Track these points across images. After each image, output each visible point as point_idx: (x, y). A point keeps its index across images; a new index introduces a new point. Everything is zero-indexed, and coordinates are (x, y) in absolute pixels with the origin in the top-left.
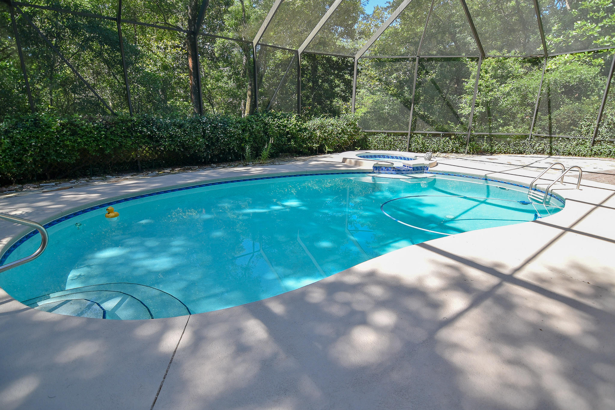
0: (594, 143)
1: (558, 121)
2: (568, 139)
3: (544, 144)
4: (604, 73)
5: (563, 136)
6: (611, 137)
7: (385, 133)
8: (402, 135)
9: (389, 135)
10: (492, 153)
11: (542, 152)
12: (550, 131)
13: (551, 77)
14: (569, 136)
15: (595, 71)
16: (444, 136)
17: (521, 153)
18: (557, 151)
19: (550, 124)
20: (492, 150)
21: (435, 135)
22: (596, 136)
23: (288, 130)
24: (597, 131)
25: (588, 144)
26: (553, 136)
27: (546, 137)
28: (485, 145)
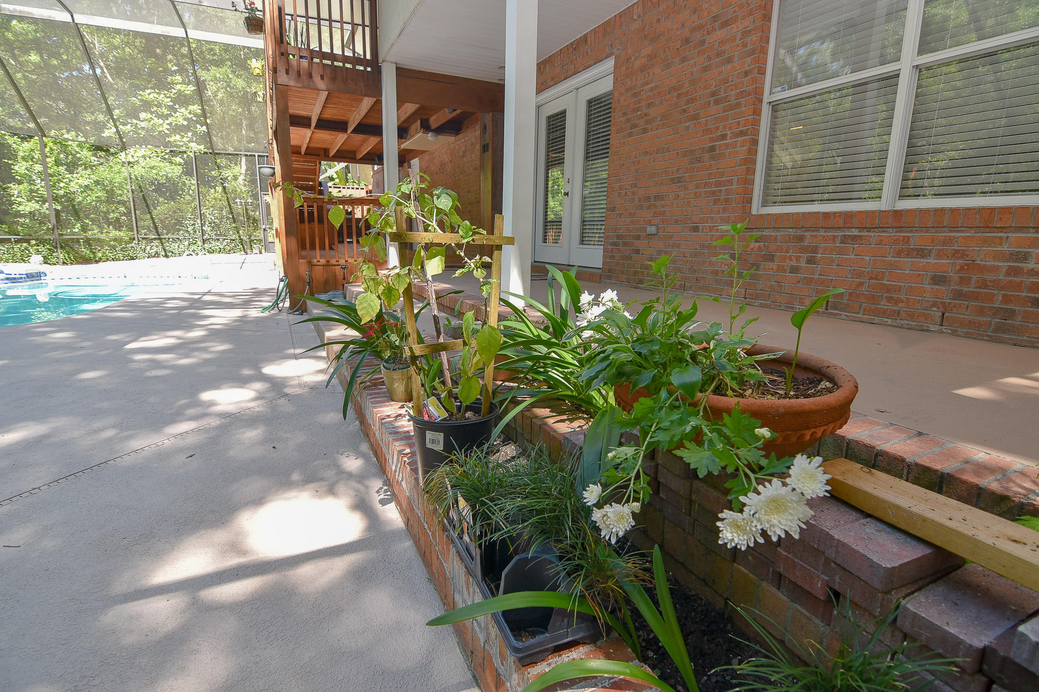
0: (204, 241)
1: (162, 221)
2: (179, 239)
3: (155, 247)
4: (188, 172)
5: (173, 236)
6: (216, 235)
10: (97, 262)
11: (157, 255)
12: (157, 232)
13: (138, 171)
14: (178, 237)
15: (178, 170)
16: (18, 241)
17: (132, 259)
18: (172, 252)
19: (154, 223)
20: (95, 257)
22: (203, 235)
24: (202, 230)
25: (199, 242)
26: (162, 237)
27: (155, 239)
28: (85, 251)
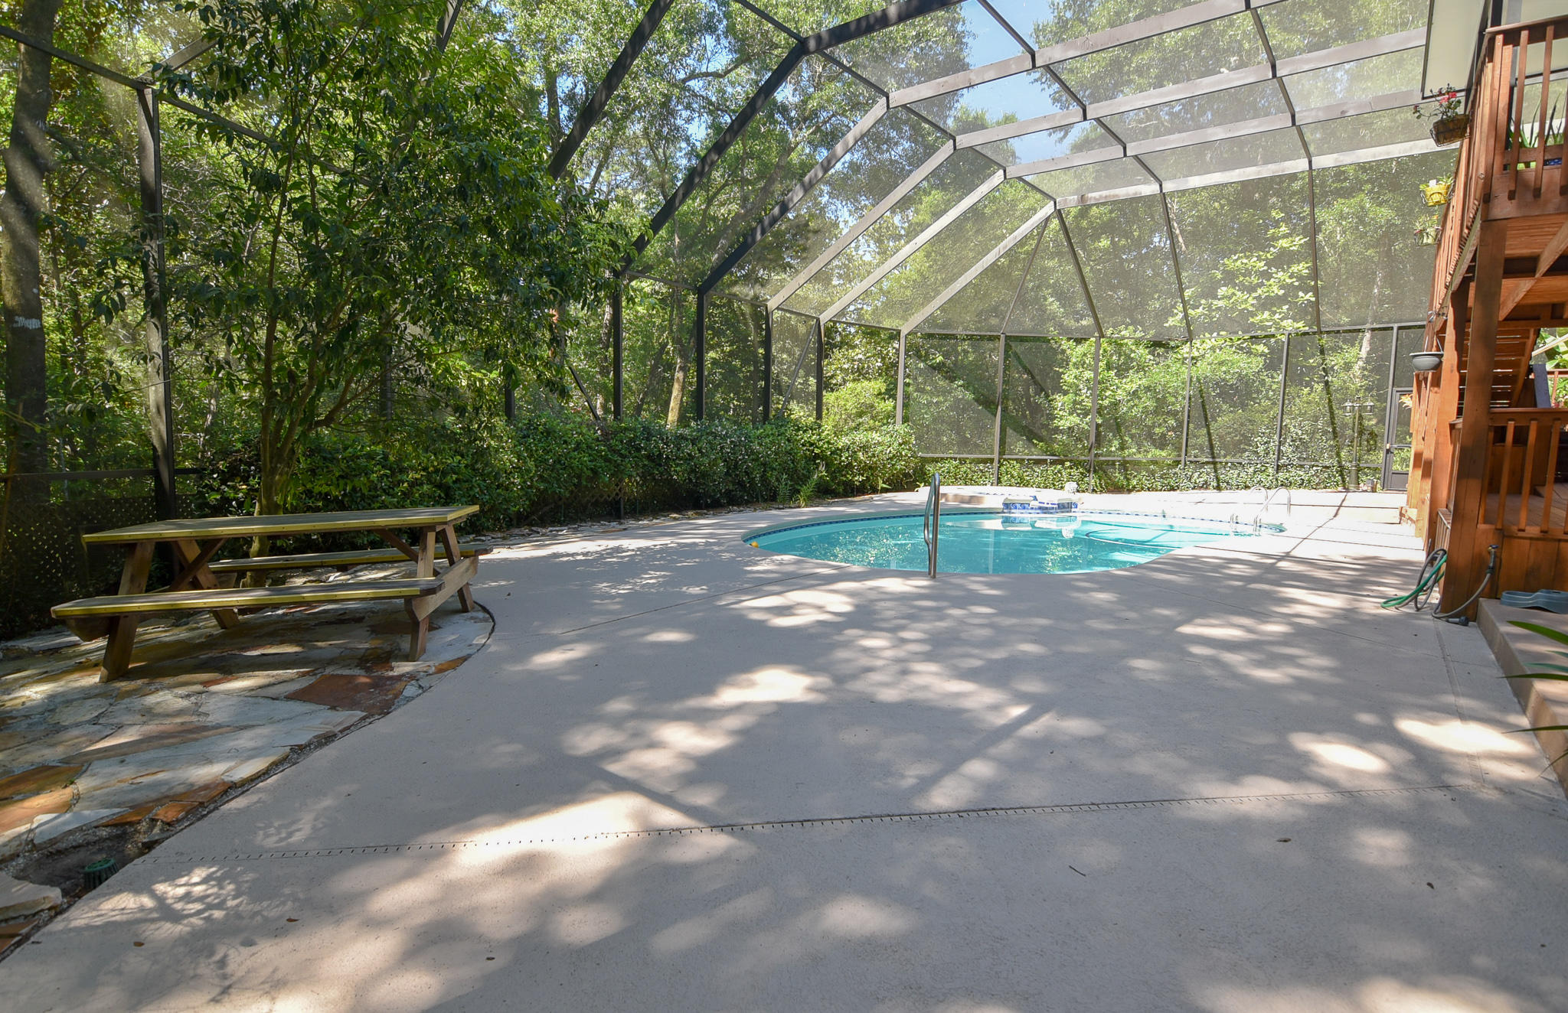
0: (1278, 468)
1: (1221, 437)
2: (1241, 464)
3: (1206, 474)
4: (1271, 366)
5: (1233, 460)
6: (1299, 458)
7: (955, 459)
8: (985, 461)
9: (962, 461)
10: (1129, 491)
11: (1205, 486)
12: (1212, 454)
13: (1203, 369)
14: (1240, 460)
15: (1257, 363)
16: (1053, 463)
17: (1172, 489)
18: (1228, 483)
19: (1210, 440)
20: (1128, 485)
21: (1038, 462)
22: (1279, 459)
23: (817, 451)
24: (1279, 450)
25: (1270, 470)
26: (1217, 460)
27: (1207, 463)
28: (1118, 476)
